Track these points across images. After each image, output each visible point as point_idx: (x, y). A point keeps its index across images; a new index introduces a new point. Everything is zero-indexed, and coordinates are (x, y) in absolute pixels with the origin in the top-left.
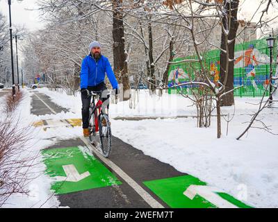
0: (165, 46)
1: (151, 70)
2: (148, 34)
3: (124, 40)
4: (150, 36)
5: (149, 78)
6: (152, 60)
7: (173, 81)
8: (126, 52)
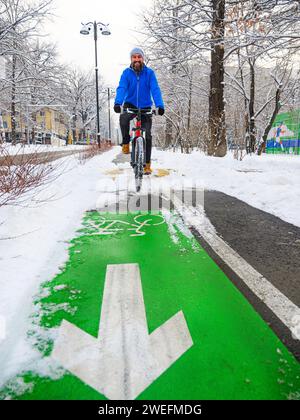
0: (269, 96)
1: (251, 126)
2: (250, 82)
3: (223, 86)
4: (253, 85)
5: (247, 135)
6: (252, 113)
7: (273, 140)
8: (225, 100)
